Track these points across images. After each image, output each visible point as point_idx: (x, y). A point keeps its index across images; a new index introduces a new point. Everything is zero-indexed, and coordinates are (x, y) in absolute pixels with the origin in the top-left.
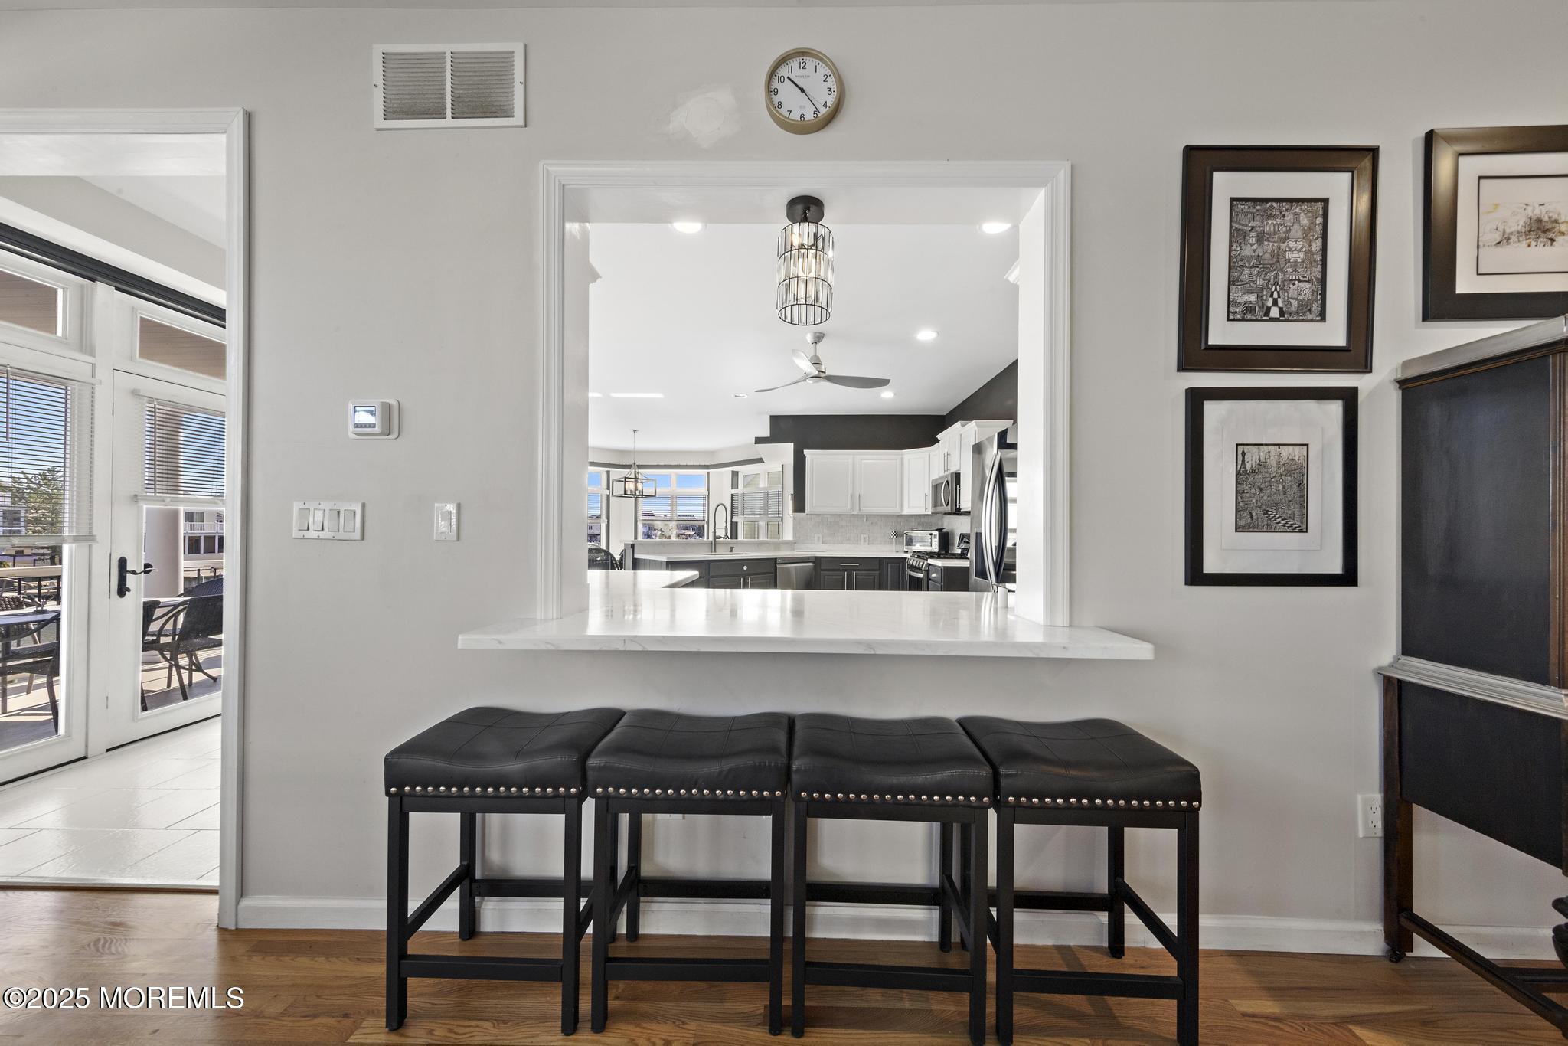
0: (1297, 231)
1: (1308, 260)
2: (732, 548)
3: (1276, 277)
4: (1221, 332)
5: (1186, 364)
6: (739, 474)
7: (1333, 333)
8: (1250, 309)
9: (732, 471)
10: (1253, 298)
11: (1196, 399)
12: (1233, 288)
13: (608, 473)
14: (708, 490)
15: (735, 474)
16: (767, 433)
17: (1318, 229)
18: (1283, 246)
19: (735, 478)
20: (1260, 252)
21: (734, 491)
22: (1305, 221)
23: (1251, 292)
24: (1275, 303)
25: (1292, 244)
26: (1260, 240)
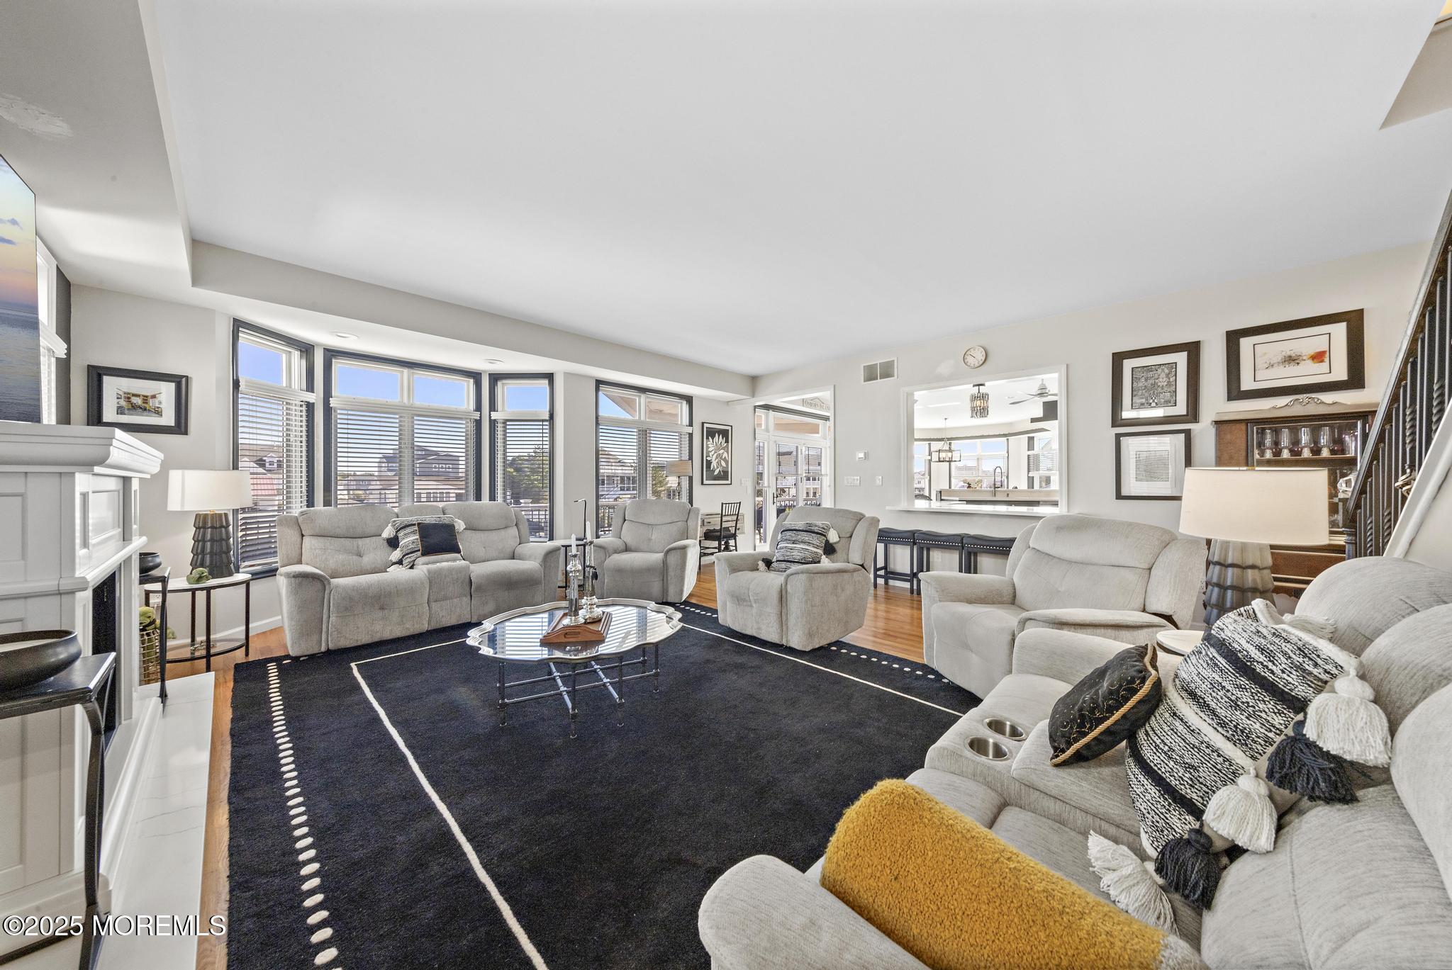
0: (1163, 375)
1: (1169, 384)
2: (1008, 495)
3: (1154, 392)
4: (1127, 414)
5: (1114, 425)
6: (1035, 439)
7: (1181, 409)
8: (1142, 404)
9: (1029, 437)
10: (1144, 400)
11: (1118, 436)
12: (1134, 398)
13: (930, 444)
14: (1008, 452)
15: (1031, 440)
16: (1041, 415)
17: (1173, 373)
18: (1157, 381)
19: (1031, 442)
20: (1146, 384)
21: (1030, 453)
22: (1167, 371)
23: (1142, 398)
24: (1154, 401)
25: (1161, 380)
26: (1146, 380)
